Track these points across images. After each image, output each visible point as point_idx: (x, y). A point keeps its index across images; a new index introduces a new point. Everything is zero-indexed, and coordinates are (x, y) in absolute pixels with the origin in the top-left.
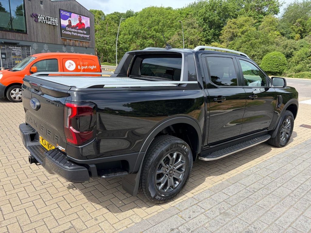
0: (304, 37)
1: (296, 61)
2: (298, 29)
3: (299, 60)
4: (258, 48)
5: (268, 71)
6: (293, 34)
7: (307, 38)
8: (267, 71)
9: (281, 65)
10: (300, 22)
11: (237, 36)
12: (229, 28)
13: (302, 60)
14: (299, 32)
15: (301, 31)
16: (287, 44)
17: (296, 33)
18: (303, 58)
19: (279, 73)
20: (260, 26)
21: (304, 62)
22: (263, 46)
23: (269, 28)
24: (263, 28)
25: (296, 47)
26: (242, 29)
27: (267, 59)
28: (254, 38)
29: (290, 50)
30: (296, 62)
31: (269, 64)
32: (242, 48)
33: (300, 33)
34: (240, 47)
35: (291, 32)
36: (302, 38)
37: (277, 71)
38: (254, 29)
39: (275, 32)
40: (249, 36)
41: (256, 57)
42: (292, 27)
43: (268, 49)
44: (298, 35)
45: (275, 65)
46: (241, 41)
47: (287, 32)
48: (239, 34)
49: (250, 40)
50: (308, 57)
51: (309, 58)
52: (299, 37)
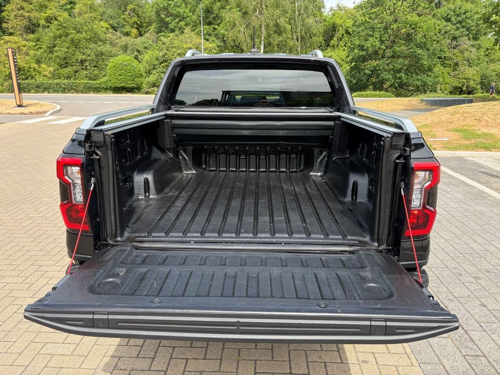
0: (144, 34)
1: (146, 69)
2: (132, 21)
3: (150, 68)
4: (87, 48)
5: (122, 87)
6: (127, 29)
7: (147, 35)
8: (120, 87)
9: (137, 77)
10: (133, 10)
11: (39, 25)
12: (19, 9)
13: (154, 69)
14: (136, 26)
15: (137, 24)
16: (127, 44)
17: (132, 28)
18: (155, 65)
19: (136, 88)
20: (75, 11)
21: (158, 71)
22: (92, 46)
23: (91, 16)
24: (80, 14)
25: (139, 49)
26: (46, 13)
27: (114, 67)
28: (73, 31)
29: (133, 54)
30: (147, 71)
31: (120, 75)
32: (57, 48)
33: (136, 28)
34: (54, 46)
35: (124, 25)
36: (141, 35)
37: (133, 85)
38: (66, 14)
39: (102, 23)
40: (65, 27)
41: (87, 64)
42: (123, 16)
43: (103, 51)
44: (134, 31)
45: (129, 76)
46: (52, 35)
47: (119, 24)
48: (42, 22)
49: (67, 35)
50: (160, 64)
51: (162, 65)
52: (136, 33)
